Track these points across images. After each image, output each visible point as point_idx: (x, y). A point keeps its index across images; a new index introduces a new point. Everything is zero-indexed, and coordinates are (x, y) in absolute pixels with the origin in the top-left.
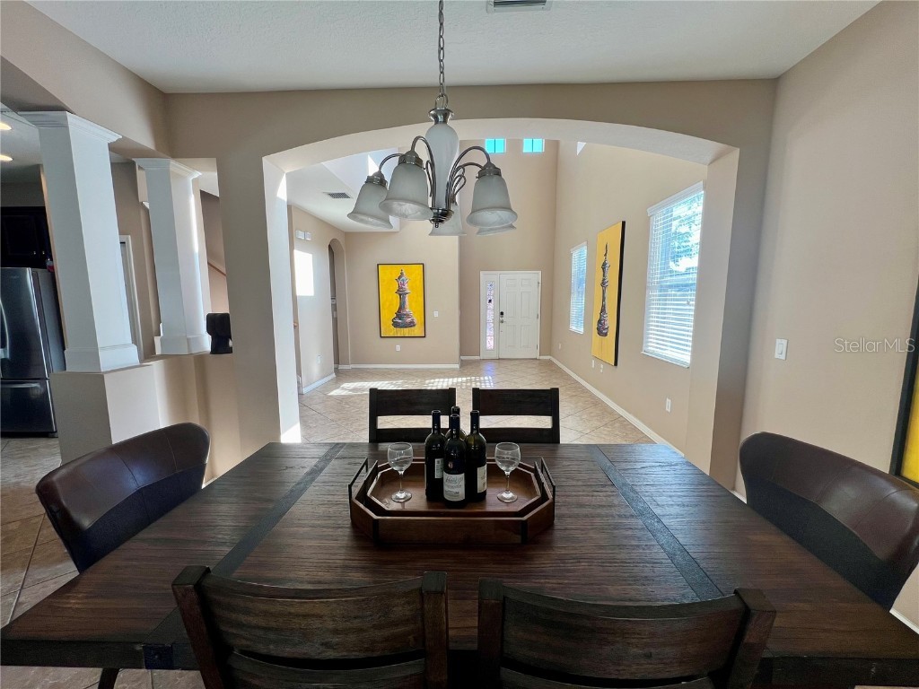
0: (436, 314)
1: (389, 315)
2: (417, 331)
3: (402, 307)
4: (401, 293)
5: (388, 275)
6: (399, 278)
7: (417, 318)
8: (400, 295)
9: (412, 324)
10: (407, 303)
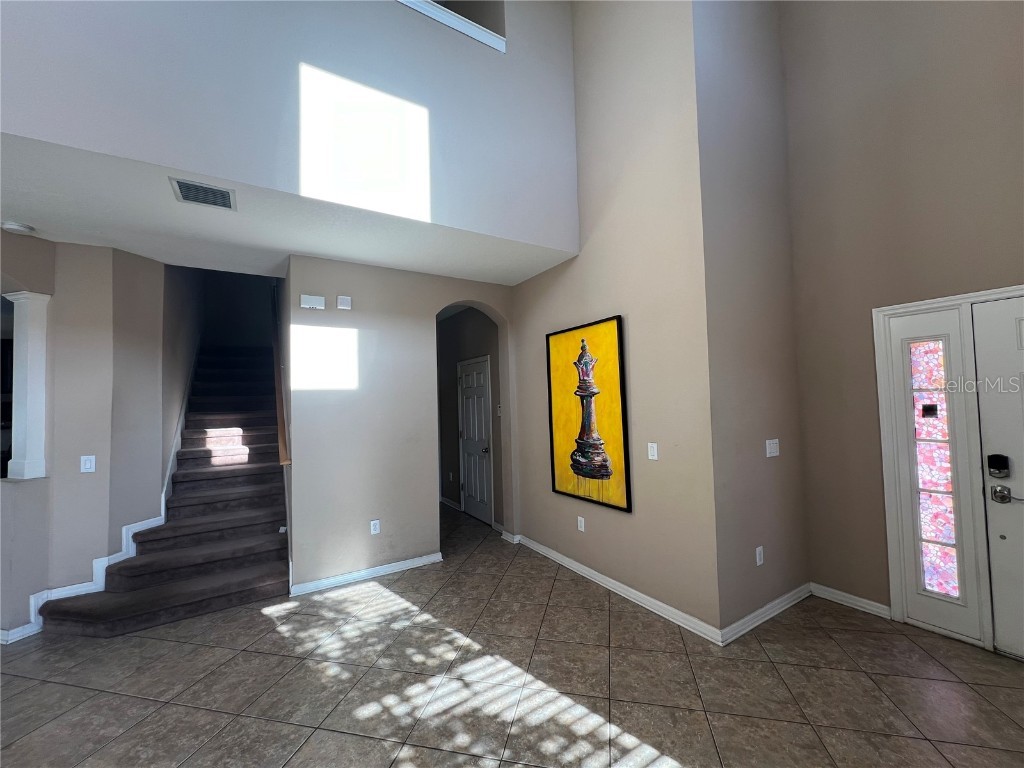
0: (653, 451)
1: (565, 445)
2: (612, 490)
3: (586, 428)
4: (585, 394)
5: (564, 351)
6: (581, 357)
7: (612, 455)
8: (582, 398)
9: (601, 472)
10: (594, 418)
